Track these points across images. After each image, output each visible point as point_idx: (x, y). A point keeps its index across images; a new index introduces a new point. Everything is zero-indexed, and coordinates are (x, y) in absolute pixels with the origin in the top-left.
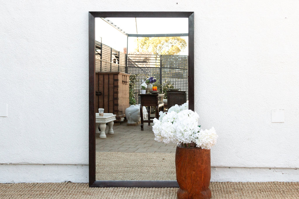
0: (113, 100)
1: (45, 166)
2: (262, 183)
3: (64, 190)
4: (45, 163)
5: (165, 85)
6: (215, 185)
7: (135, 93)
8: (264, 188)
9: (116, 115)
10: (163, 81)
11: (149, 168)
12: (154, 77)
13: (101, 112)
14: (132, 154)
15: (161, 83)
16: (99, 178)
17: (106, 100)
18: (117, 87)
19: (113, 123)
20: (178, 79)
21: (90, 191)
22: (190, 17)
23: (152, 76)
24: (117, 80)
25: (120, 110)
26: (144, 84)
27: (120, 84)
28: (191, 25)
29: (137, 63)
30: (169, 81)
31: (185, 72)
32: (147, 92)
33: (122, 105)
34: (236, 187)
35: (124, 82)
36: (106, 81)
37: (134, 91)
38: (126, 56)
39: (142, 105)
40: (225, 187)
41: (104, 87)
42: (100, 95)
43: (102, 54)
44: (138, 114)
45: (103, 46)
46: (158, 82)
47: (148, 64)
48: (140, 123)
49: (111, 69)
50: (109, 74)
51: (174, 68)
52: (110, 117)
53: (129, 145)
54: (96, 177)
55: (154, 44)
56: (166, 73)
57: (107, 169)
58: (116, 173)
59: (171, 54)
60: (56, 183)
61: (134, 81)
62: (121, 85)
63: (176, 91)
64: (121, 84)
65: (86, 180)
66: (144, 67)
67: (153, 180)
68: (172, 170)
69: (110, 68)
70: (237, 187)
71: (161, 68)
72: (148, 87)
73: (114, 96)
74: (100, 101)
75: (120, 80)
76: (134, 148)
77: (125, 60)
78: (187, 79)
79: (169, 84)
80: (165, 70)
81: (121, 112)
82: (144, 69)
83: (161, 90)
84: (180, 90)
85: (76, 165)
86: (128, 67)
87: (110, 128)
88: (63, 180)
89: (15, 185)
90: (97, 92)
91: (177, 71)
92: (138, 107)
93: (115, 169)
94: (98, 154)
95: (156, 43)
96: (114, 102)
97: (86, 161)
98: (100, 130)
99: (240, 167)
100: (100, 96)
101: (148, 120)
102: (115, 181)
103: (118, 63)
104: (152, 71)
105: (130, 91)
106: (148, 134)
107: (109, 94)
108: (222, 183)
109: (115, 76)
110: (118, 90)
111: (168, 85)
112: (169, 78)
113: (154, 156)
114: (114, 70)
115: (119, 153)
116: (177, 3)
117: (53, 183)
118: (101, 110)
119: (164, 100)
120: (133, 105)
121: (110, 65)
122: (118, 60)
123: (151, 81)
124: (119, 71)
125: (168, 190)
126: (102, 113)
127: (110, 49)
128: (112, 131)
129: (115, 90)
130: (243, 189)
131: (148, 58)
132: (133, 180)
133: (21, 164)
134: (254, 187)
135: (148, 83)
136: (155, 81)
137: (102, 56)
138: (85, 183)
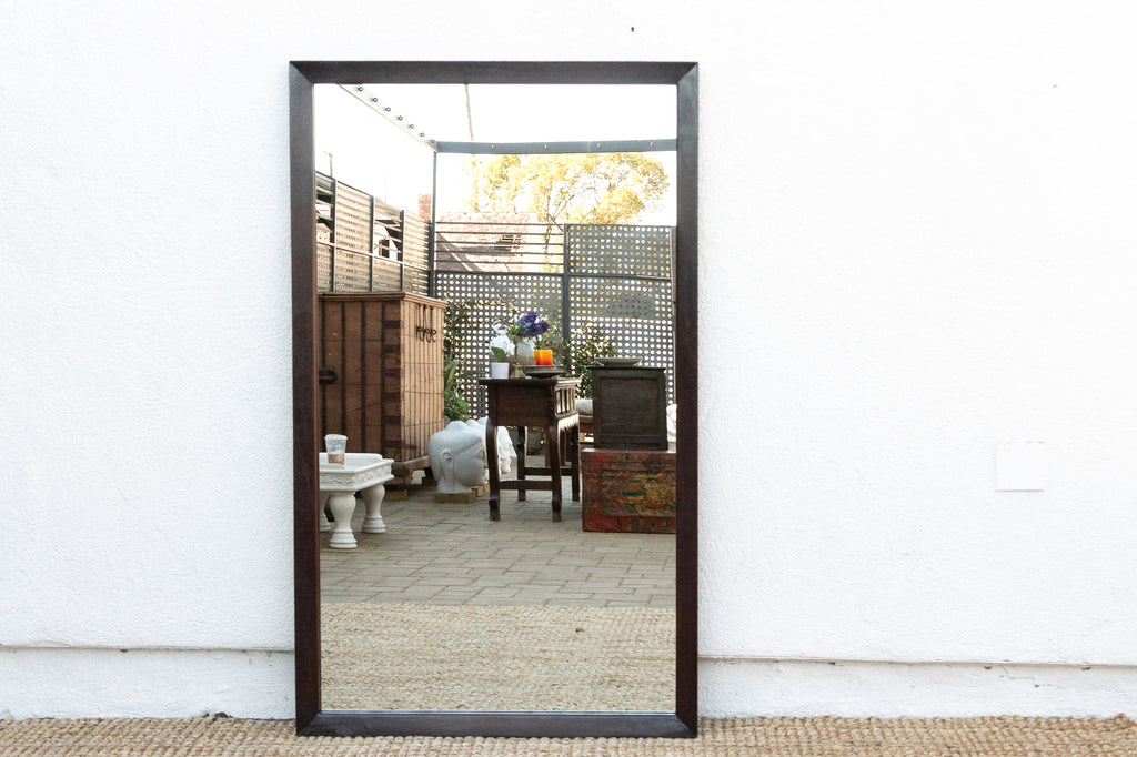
0: (382, 402)
1: (127, 654)
2: (958, 723)
3: (201, 745)
4: (126, 645)
5: (584, 343)
6: (776, 729)
7: (467, 375)
8: (964, 740)
9: (392, 461)
10: (576, 327)
11: (522, 665)
12: (541, 310)
13: (333, 449)
14: (457, 609)
15: (566, 334)
16: (333, 700)
17: (353, 402)
18: (396, 349)
19: (382, 491)
20: (633, 320)
21: (301, 752)
22: (684, 82)
23: (532, 306)
24: (396, 324)
25: (408, 442)
26: (503, 342)
27: (407, 338)
28: (688, 113)
29: (471, 258)
30: (598, 328)
31: (661, 294)
32: (511, 370)
33: (417, 423)
34: (857, 738)
35: (424, 332)
36: (354, 326)
37: (460, 366)
38: (429, 228)
39: (494, 422)
40: (814, 738)
41: (343, 353)
42: (329, 382)
43: (337, 222)
44: (478, 457)
45: (338, 191)
46: (556, 332)
47: (517, 258)
48: (488, 490)
49: (370, 281)
50: (362, 301)
51: (617, 277)
52: (372, 469)
53: (446, 576)
54: (324, 697)
55: (538, 179)
56: (587, 296)
57: (364, 667)
58: (399, 682)
59: (606, 219)
60: (171, 720)
61: (463, 326)
62: (412, 341)
63: (628, 366)
64: (412, 339)
65: (286, 708)
66: (502, 274)
67: (539, 711)
69: (368, 278)
70: (861, 734)
71: (565, 278)
72: (516, 351)
73: (383, 385)
74: (328, 404)
75: (407, 323)
76: (464, 589)
77: (426, 246)
78: (667, 319)
79: (597, 337)
80: (581, 284)
81: (413, 447)
82: (502, 281)
83: (567, 362)
84: (640, 364)
85: (244, 651)
86: (438, 272)
87: (369, 511)
88: (195, 710)
89: (14, 724)
90: (320, 373)
91: (631, 286)
92: (477, 428)
93: (396, 669)
94: (327, 608)
95: (548, 175)
96: (383, 410)
97: (286, 637)
98: (331, 519)
99: (872, 659)
100: (330, 388)
101: (516, 479)
102: (396, 711)
103: (400, 257)
104: (532, 287)
105: (445, 364)
106: (516, 534)
107: (364, 378)
108: (803, 720)
109: (389, 309)
110: (398, 361)
111: (596, 344)
112: (598, 316)
113: (543, 618)
114: (384, 284)
115: (407, 606)
116: (633, 29)
117: (160, 721)
118: (335, 440)
119: (579, 401)
120: (460, 422)
121: (368, 264)
122: (399, 246)
123: (530, 328)
124: (401, 288)
125: (599, 749)
126: (340, 451)
127: (368, 203)
128: (379, 523)
129: (389, 365)
130: (884, 746)
131: (515, 236)
132: (463, 711)
133: (37, 649)
134: (925, 736)
135: (518, 335)
136: (544, 327)
137: (337, 230)
138: (280, 720)
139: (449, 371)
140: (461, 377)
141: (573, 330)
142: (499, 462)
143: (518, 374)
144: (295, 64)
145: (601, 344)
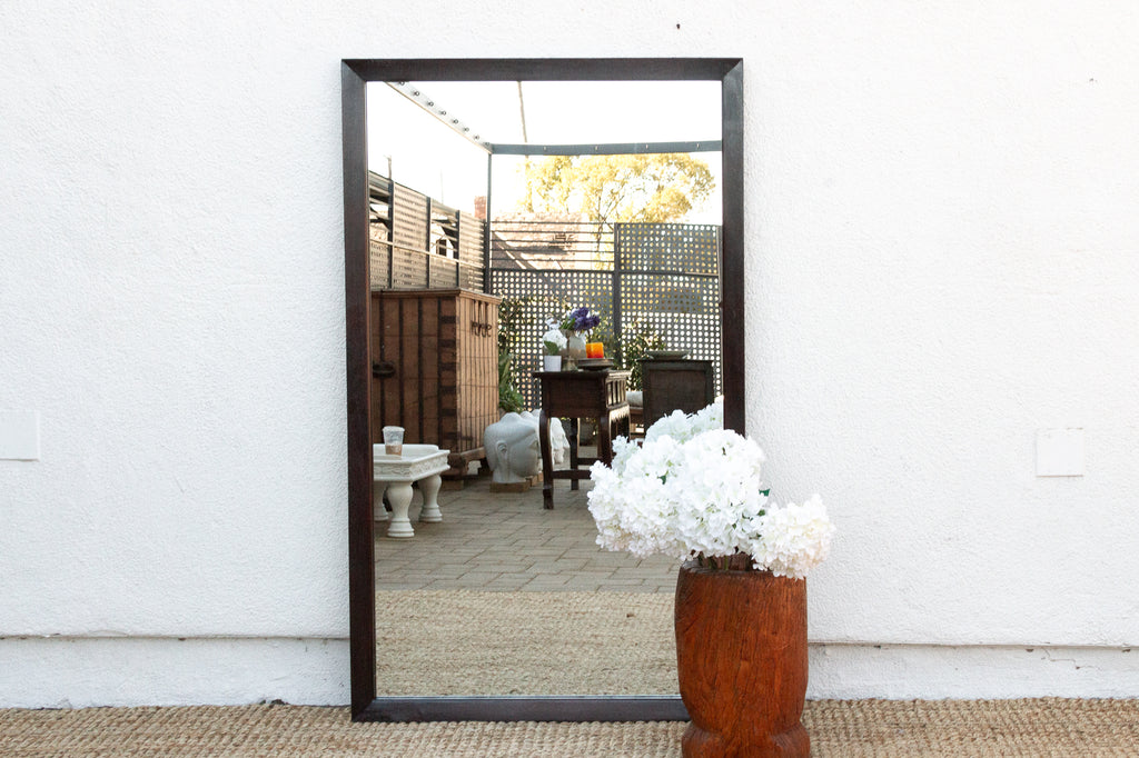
0: (439, 394)
1: (185, 643)
2: (1000, 705)
3: (257, 732)
4: (184, 634)
5: (634, 337)
6: (823, 712)
7: (521, 369)
8: (1008, 721)
9: (448, 451)
10: (626, 322)
11: (574, 650)
12: (593, 306)
13: (391, 441)
14: (511, 596)
15: (617, 328)
16: (389, 687)
17: (411, 396)
18: (452, 344)
19: (439, 481)
20: (682, 315)
21: (356, 737)
22: (728, 77)
23: (584, 302)
24: (452, 320)
25: (464, 434)
26: (555, 335)
27: (463, 333)
28: (733, 109)
29: (525, 256)
30: (648, 323)
31: (708, 289)
32: (564, 363)
33: (473, 415)
34: (903, 720)
35: (480, 327)
36: (411, 322)
37: (515, 360)
38: (484, 227)
39: (548, 414)
40: (861, 720)
41: (401, 349)
42: (390, 376)
43: (395, 222)
44: (531, 447)
45: (395, 192)
46: (608, 327)
47: (570, 256)
48: (542, 480)
49: (428, 279)
50: (419, 297)
51: (666, 273)
52: (428, 460)
53: (501, 563)
54: (379, 683)
55: (590, 180)
56: (637, 293)
57: (420, 653)
58: (453, 668)
59: (655, 218)
60: (228, 708)
61: (517, 321)
62: (468, 337)
63: (677, 359)
64: (468, 334)
65: (342, 695)
66: (555, 271)
67: (591, 696)
68: (662, 656)
69: (425, 276)
70: (908, 717)
71: (616, 275)
72: (568, 345)
73: (440, 379)
74: (388, 396)
75: (462, 319)
76: (516, 575)
77: (481, 244)
78: (714, 313)
79: (647, 331)
80: (631, 280)
81: (470, 439)
82: (555, 278)
83: (618, 356)
84: (689, 358)
85: (300, 639)
86: (493, 270)
87: (426, 500)
88: (250, 696)
89: (72, 714)
90: (375, 367)
91: (679, 282)
92: (530, 419)
93: (450, 655)
94: (382, 596)
95: (599, 177)
96: (440, 402)
97: (341, 623)
98: (389, 508)
99: (917, 642)
100: (387, 382)
101: (569, 468)
102: (450, 697)
103: (456, 255)
104: (584, 284)
105: (500, 359)
106: (569, 522)
107: (421, 372)
108: (850, 703)
109: (445, 305)
110: (454, 355)
111: (645, 339)
112: (648, 311)
113: (595, 604)
114: (440, 282)
115: (462, 593)
116: (678, 26)
117: (218, 708)
118: (393, 432)
119: (629, 393)
120: (515, 414)
121: (424, 262)
122: (456, 245)
123: (581, 323)
124: (458, 284)
125: (649, 733)
126: (397, 443)
127: (425, 204)
128: (435, 512)
129: (446, 359)
130: (929, 727)
131: (567, 235)
132: (516, 696)
133: (97, 639)
134: (969, 718)
135: (569, 329)
136: (596, 321)
137: (395, 229)
138: (335, 707)
139: (505, 365)
140: (516, 371)
141: (623, 325)
142: (553, 453)
143: (570, 367)
144: (347, 62)
145: (651, 338)
